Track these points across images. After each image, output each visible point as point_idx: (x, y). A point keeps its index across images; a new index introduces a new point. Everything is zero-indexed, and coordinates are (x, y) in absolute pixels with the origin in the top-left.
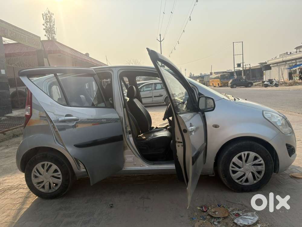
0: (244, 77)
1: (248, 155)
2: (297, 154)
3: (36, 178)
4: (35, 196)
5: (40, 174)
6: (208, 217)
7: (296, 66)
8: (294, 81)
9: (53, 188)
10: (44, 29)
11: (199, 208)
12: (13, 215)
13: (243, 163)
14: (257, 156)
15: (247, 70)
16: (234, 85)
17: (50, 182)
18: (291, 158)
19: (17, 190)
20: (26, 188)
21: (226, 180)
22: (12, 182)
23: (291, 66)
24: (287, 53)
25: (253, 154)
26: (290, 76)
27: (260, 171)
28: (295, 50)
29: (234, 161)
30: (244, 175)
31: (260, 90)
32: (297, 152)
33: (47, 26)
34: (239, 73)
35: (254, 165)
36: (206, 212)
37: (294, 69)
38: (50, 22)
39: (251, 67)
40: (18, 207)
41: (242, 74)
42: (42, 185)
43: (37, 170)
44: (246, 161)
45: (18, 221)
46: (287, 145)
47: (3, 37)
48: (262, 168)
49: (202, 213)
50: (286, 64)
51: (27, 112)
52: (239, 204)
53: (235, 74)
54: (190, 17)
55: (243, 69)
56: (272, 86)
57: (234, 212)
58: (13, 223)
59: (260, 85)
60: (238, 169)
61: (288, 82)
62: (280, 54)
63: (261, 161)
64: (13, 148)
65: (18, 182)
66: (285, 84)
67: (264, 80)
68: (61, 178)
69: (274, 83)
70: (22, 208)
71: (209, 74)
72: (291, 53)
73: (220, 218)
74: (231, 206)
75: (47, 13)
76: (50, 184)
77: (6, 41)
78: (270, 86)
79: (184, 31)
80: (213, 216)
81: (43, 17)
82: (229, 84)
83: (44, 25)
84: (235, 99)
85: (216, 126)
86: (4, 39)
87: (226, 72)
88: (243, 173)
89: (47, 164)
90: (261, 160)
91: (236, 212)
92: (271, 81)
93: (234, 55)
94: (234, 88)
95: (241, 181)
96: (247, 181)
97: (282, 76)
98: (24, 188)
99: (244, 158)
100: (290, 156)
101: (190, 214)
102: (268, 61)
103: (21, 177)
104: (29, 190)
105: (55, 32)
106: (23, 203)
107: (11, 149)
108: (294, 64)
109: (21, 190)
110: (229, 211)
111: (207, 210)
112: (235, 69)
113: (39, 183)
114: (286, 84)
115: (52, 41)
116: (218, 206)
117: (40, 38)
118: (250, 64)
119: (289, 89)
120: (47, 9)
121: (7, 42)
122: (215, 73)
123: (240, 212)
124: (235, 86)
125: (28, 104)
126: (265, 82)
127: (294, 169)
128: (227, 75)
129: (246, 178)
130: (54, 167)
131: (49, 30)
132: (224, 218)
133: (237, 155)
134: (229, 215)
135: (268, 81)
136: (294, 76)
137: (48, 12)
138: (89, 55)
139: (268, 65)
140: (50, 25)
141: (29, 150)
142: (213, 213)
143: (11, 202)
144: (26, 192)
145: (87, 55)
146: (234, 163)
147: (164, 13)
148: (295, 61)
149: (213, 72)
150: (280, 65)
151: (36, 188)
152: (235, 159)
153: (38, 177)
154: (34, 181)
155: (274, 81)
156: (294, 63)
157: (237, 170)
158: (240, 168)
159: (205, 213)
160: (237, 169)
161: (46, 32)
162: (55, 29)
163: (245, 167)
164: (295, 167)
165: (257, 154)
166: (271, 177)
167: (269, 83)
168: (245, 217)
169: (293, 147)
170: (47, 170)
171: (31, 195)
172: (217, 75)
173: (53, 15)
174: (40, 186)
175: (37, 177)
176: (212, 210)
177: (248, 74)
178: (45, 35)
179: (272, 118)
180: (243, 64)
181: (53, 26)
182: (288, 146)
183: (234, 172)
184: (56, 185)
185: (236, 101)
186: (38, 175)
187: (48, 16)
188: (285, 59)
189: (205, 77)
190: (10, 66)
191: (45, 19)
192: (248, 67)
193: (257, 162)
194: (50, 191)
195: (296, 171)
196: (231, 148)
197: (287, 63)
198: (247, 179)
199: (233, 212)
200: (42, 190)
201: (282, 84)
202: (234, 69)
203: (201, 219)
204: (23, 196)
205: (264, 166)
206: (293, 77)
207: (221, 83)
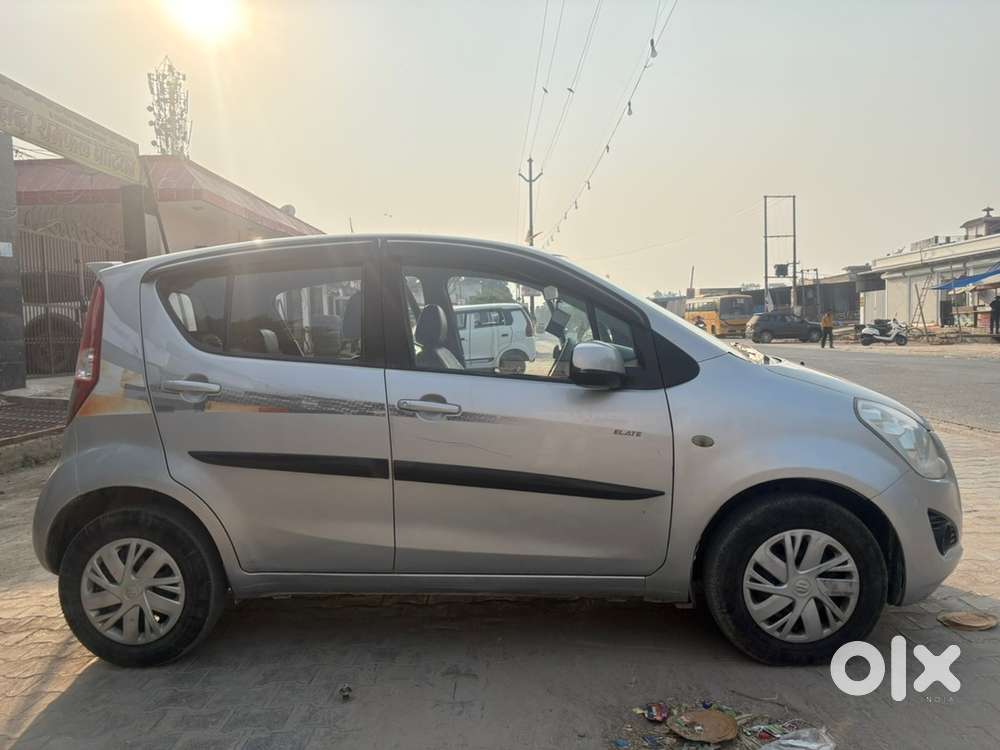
0: (797, 310)
1: (806, 541)
2: (963, 546)
3: (95, 594)
4: (91, 653)
5: (112, 580)
6: (669, 740)
7: (964, 280)
8: (957, 329)
9: (152, 630)
10: (151, 123)
11: (639, 711)
12: (8, 714)
13: (787, 566)
14: (835, 546)
15: (806, 287)
16: (765, 334)
17: (143, 606)
18: (943, 558)
19: (29, 633)
20: (58, 627)
21: (730, 622)
22: (13, 608)
23: (948, 280)
24: (937, 238)
25: (820, 540)
26: (946, 313)
27: (843, 595)
28: (963, 232)
29: (758, 560)
30: (790, 608)
31: (848, 354)
32: (965, 540)
33: (162, 114)
34: (780, 295)
35: (825, 575)
36: (664, 726)
37: (959, 290)
38: (173, 101)
39: (820, 277)
40: (29, 690)
41: (792, 300)
42: (114, 617)
43: (103, 566)
44: (798, 561)
45: (25, 733)
46: (931, 513)
47: (14, 138)
48: (851, 587)
49: (650, 726)
50: (933, 272)
51: (83, 373)
52: (772, 702)
53: (768, 299)
54: (629, 104)
55: (794, 282)
56: (886, 342)
57: (755, 728)
58: (9, 739)
59: (848, 339)
60: (773, 587)
61: (939, 332)
62: (915, 242)
63: (845, 563)
64: (22, 500)
65: (32, 610)
66: (927, 336)
67: (862, 323)
68: (182, 598)
69: (893, 333)
70: (41, 692)
71: (684, 294)
72: (948, 240)
73: (709, 744)
74: (747, 709)
75: (167, 73)
76: (142, 614)
77: (25, 150)
78: (879, 341)
79: (608, 147)
80: (687, 737)
81: (151, 84)
82: (749, 330)
83: (150, 109)
84: (767, 359)
85: (703, 442)
86: (16, 142)
87: (738, 290)
88: (788, 602)
89: (138, 547)
90: (845, 560)
91: (762, 727)
92: (883, 326)
93: (766, 237)
94: (763, 342)
95: (780, 629)
96: (799, 627)
97: (919, 311)
98: (52, 630)
99: (791, 552)
100: (942, 551)
101: (609, 727)
102: (875, 262)
103: (44, 595)
104: (70, 633)
105: (186, 133)
106: (46, 677)
107: (13, 502)
108: (958, 276)
109: (42, 636)
110: (739, 723)
111: (665, 719)
112: (770, 281)
113: (104, 611)
114: (930, 339)
115: (175, 161)
116: (701, 705)
117: (136, 147)
118: (816, 270)
119: (941, 354)
120: (164, 60)
121: (28, 153)
122: (702, 291)
123: (775, 729)
124: (766, 337)
125: (87, 346)
126: (864, 327)
127: (955, 601)
128: (742, 301)
129: (795, 619)
130: (162, 557)
131: (169, 126)
132: (719, 743)
133: (769, 541)
134: (738, 737)
135: (873, 324)
136: (959, 315)
137: (167, 68)
138: (294, 212)
139: (874, 274)
140: (173, 113)
141: (81, 496)
142: (686, 729)
143: (5, 673)
144: (58, 642)
145: (288, 211)
146: (758, 568)
147: (546, 91)
148: (960, 266)
149: (697, 288)
150: (911, 277)
151: (93, 627)
152: (763, 554)
153: (104, 590)
154: (91, 603)
155: (894, 325)
156: (957, 270)
157: (767, 591)
158: (777, 582)
159: (658, 729)
160: (768, 586)
161: (158, 132)
162: (188, 124)
163: (792, 580)
164: (958, 595)
165: (834, 540)
166: (877, 618)
167: (876, 331)
168: (790, 742)
169: (953, 523)
170: (136, 568)
171: (73, 652)
172: (710, 300)
173: (184, 79)
174: (107, 620)
175: (99, 591)
176: (683, 717)
177: (810, 302)
178: (154, 143)
179: (884, 423)
180: (795, 267)
181: (182, 115)
182: (933, 518)
183: (759, 596)
184: (164, 618)
185: (771, 364)
186: (104, 581)
187: (168, 83)
188: (928, 257)
189: (671, 302)
190: (31, 231)
191: (156, 92)
192: (810, 277)
193: (832, 565)
194: (140, 639)
195: (961, 605)
196: (749, 517)
197: (936, 269)
198: (800, 621)
199: (752, 725)
200: (113, 634)
201: (919, 336)
202: (766, 281)
203: (645, 747)
204: (48, 654)
205: (856, 579)
206: (956, 317)
207: (721, 325)
